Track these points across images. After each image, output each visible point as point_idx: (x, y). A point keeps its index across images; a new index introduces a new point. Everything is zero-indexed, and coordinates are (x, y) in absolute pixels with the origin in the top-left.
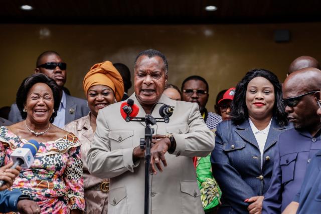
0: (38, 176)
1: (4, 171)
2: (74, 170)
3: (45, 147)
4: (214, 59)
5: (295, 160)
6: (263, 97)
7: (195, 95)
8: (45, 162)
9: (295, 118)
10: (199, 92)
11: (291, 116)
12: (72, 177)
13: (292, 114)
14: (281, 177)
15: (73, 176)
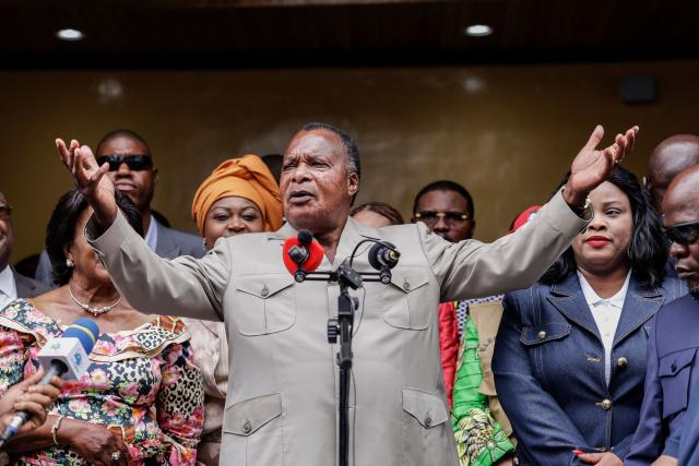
0: (101, 413)
1: (25, 392)
2: (180, 393)
3: (114, 342)
4: (488, 142)
5: (691, 364)
6: (604, 224)
7: (441, 225)
8: (115, 375)
9: (692, 269)
10: (449, 216)
11: (682, 264)
12: (176, 409)
13: (685, 260)
14: (661, 405)
15: (178, 407)
